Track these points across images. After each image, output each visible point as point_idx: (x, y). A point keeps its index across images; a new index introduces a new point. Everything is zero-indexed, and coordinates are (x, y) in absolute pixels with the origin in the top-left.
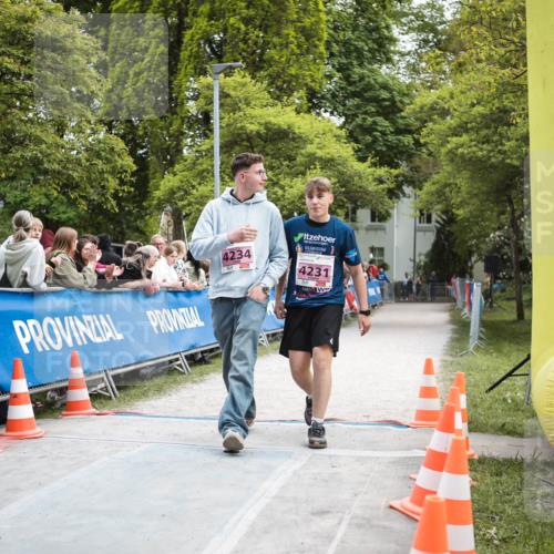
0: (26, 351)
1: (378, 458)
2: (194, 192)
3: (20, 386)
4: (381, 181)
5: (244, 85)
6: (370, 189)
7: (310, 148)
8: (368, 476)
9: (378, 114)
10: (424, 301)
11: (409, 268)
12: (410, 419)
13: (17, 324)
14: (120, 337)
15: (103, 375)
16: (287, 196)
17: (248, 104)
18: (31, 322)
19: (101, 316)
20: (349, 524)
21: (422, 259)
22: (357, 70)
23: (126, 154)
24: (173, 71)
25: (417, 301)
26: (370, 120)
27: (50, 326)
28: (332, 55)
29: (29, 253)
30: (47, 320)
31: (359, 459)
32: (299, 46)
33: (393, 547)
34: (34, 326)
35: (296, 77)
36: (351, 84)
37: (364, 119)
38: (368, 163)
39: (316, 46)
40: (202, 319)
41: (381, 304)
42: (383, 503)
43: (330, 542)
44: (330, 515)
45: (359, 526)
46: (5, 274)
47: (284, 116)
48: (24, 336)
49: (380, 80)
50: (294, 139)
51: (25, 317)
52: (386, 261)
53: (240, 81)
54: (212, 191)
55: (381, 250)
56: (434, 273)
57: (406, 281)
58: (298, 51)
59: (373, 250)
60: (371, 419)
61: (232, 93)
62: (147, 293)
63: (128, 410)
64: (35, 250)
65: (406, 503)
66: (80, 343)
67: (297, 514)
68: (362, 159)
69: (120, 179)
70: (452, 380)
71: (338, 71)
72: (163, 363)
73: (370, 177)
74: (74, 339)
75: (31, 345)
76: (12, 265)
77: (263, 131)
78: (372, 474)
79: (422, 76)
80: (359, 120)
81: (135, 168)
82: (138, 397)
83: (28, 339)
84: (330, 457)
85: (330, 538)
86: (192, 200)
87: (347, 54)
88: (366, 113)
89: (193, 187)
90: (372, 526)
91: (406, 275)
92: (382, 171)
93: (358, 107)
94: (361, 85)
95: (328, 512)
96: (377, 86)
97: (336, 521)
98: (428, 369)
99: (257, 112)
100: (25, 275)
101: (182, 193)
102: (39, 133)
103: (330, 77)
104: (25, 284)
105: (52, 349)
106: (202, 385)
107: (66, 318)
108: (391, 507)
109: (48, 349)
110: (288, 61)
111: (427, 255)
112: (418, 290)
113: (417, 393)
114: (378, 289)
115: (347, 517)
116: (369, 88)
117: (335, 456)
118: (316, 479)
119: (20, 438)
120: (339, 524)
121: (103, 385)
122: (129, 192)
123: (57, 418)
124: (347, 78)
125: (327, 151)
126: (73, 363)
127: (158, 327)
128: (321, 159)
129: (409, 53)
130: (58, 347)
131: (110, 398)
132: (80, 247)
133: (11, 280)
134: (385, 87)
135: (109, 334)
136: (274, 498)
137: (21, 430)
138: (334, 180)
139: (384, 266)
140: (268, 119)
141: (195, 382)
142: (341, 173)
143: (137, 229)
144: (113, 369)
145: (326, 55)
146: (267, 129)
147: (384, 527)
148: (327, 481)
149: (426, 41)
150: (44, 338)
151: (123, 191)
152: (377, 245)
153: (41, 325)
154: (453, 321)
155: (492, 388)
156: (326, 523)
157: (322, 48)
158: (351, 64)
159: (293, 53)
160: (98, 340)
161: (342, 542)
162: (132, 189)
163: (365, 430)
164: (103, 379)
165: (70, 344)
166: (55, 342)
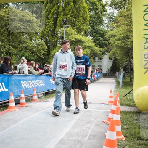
1: (100, 111)
3: (23, 95)
4: (101, 51)
5: (71, 30)
6: (98, 53)
7: (85, 44)
8: (98, 115)
9: (100, 36)
10: (110, 77)
11: (107, 70)
12: (107, 103)
13: (22, 82)
14: (44, 85)
17: (72, 34)
18: (25, 82)
19: (40, 81)
21: (110, 68)
22: (95, 27)
23: (45, 45)
24: (55, 27)
25: (108, 77)
26: (98, 38)
27: (29, 83)
28: (90, 24)
29: (24, 67)
30: (28, 81)
31: (96, 111)
32: (83, 22)
33: (103, 130)
35: (82, 28)
36: (94, 30)
37: (97, 38)
38: (98, 47)
39: (87, 22)
41: (101, 78)
42: (101, 121)
45: (96, 126)
46: (19, 71)
47: (80, 37)
48: (23, 84)
49: (100, 29)
50: (82, 42)
51: (24, 80)
52: (102, 68)
53: (70, 29)
55: (101, 66)
56: (112, 71)
57: (106, 73)
58: (83, 23)
59: (99, 66)
60: (99, 103)
61: (68, 32)
62: (50, 75)
63: (46, 101)
64: (26, 66)
65: (106, 121)
66: (35, 86)
67: (83, 123)
68: (97, 46)
69: (44, 50)
70: (116, 94)
71: (91, 27)
72: (54, 91)
73: (98, 50)
74: (34, 85)
75: (25, 86)
76: (21, 69)
77: (75, 40)
79: (110, 28)
80: (96, 38)
81: (47, 48)
82: (48, 98)
83: (24, 85)
84: (90, 111)
85: (90, 128)
87: (93, 23)
88: (97, 36)
90: (99, 126)
91: (106, 72)
92: (101, 49)
93: (96, 35)
94: (96, 30)
95: (89, 123)
96: (100, 30)
98: (111, 92)
99: (74, 36)
100: (23, 72)
102: (26, 41)
103: (89, 28)
104: (23, 73)
105: (30, 88)
107: (32, 81)
108: (103, 122)
109: (28, 87)
110: (80, 25)
111: (111, 67)
112: (109, 75)
113: (109, 97)
114: (100, 75)
115: (93, 124)
116: (98, 31)
118: (87, 116)
119: (23, 107)
120: (92, 125)
121: (40, 95)
122: (46, 54)
123: (30, 102)
124: (93, 29)
125: (89, 44)
126: (34, 91)
127: (52, 83)
128: (87, 46)
129: (107, 23)
130: (31, 87)
131: (42, 98)
132: (35, 65)
133: (21, 72)
134: (101, 31)
135: (42, 84)
136: (78, 119)
137: (23, 105)
138: (90, 51)
139: (101, 70)
140: (76, 38)
142: (92, 49)
143: (48, 62)
144: (43, 92)
145: (89, 23)
146: (76, 40)
147: (102, 126)
148: (89, 116)
149: (110, 21)
150: (28, 85)
152: (100, 65)
154: (116, 82)
155: (125, 96)
156: (89, 125)
157: (88, 22)
158: (94, 26)
159: (81, 23)
160: (39, 86)
161: (92, 129)
165: (33, 86)
166: (30, 86)
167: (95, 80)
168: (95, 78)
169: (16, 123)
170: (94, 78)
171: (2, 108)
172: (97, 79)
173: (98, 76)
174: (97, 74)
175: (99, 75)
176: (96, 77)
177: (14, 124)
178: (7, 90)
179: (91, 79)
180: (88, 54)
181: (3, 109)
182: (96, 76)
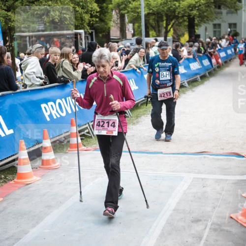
0: (48, 119)
1: (227, 180)
2: (131, 5)
3: (47, 143)
8: (221, 194)
13: (43, 106)
15: (87, 126)
16: (181, 6)
18: (50, 104)
20: (210, 229)
23: (93, 2)
27: (60, 104)
30: (58, 101)
34: (52, 106)
40: (137, 85)
41: (235, 58)
42: (228, 215)
43: (201, 240)
44: (201, 223)
45: (215, 230)
48: (47, 112)
51: (46, 101)
52: (238, 31)
54: (140, 4)
55: (235, 25)
59: (230, 25)
60: (225, 151)
65: (239, 216)
67: (185, 222)
69: (91, 14)
74: (72, 109)
75: (51, 116)
78: (223, 193)
83: (49, 113)
84: (203, 179)
85: (200, 238)
86: (129, 10)
89: (130, 3)
90: (222, 230)
95: (200, 220)
97: (204, 227)
101: (124, 6)
105: (61, 116)
106: (138, 125)
107: (67, 98)
108: (231, 218)
109: (59, 116)
114: (233, 50)
115: (209, 224)
117: (204, 178)
118: (194, 197)
120: (205, 228)
121: (87, 131)
122: (96, 21)
123: (66, 153)
126: (72, 125)
130: (64, 114)
131: (91, 137)
136: (174, 210)
141: (134, 124)
144: (92, 122)
147: (227, 231)
148: (200, 198)
150: (57, 111)
151: (93, 20)
152: (233, 22)
153: (55, 104)
156: (199, 227)
161: (206, 240)
162: (97, 19)
163: (221, 160)
164: (87, 127)
165: (70, 112)
166: (62, 112)
167: (220, 67)
168: (220, 61)
169: (37, 223)
170: (218, 63)
171: (3, 176)
172: (226, 62)
173: (226, 53)
174: (225, 50)
175: (229, 52)
176: (222, 58)
177: (34, 226)
178: (11, 131)
179: (210, 66)
180: (200, 5)
181: (5, 178)
182: (223, 54)
